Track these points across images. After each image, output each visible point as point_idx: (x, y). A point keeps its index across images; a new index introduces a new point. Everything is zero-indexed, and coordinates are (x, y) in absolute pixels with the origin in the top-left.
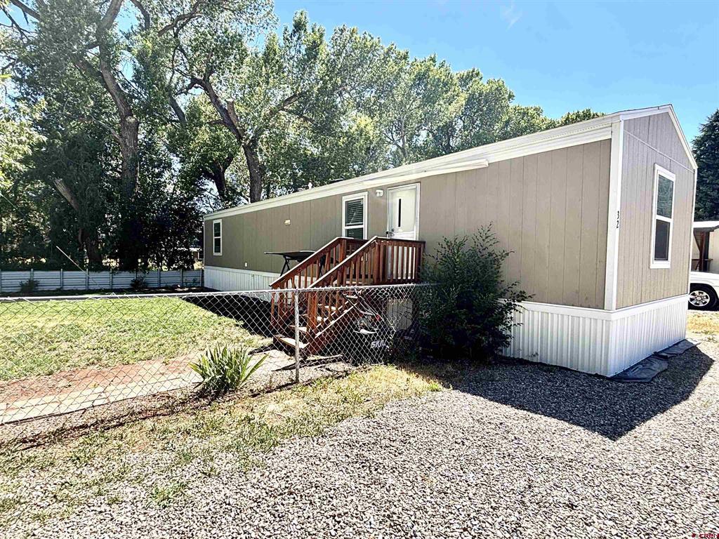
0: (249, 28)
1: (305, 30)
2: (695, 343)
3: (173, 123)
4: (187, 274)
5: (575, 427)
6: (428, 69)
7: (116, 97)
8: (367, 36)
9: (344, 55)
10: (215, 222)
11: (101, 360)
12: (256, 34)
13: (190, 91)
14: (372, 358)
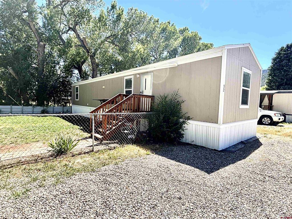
0: (93, 7)
1: (116, 9)
2: (258, 138)
3: (61, 46)
4: (65, 108)
5: (196, 169)
6: (167, 26)
7: (36, 34)
8: (142, 12)
9: (132, 19)
10: (76, 87)
11: (17, 142)
12: (96, 9)
13: (68, 32)
14: (127, 142)
